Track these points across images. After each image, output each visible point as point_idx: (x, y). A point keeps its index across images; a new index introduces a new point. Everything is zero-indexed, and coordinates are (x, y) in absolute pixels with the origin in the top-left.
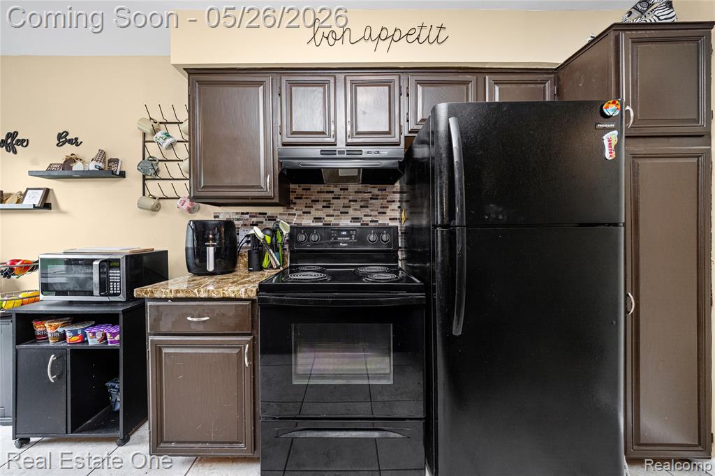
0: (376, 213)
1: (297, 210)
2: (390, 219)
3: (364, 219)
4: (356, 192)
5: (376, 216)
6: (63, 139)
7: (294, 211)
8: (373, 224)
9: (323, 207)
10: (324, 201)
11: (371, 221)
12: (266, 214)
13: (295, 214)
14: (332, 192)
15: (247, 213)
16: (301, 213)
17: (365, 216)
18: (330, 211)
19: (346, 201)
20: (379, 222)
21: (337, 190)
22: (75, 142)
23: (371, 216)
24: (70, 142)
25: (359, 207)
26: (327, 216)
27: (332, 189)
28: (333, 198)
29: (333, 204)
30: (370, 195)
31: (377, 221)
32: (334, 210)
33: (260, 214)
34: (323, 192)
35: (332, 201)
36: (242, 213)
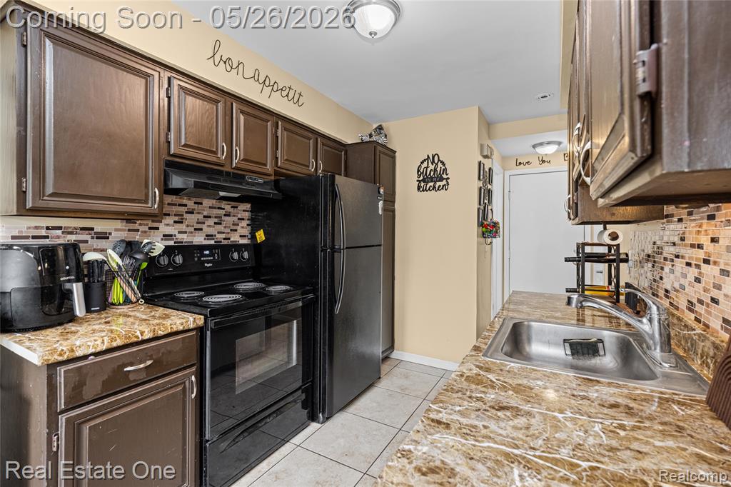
0: (228, 230)
1: (140, 224)
2: (241, 236)
3: (218, 236)
4: (210, 208)
5: (228, 233)
7: (136, 226)
8: (225, 242)
9: (175, 222)
10: (175, 215)
11: (224, 239)
12: (92, 229)
13: (138, 230)
14: (186, 205)
15: (60, 228)
16: (146, 228)
17: (219, 233)
18: (182, 227)
19: (201, 217)
20: (231, 240)
21: (190, 204)
23: (224, 233)
25: (213, 224)
26: (179, 232)
27: (185, 201)
28: (187, 212)
29: (186, 219)
30: (223, 212)
31: (229, 239)
32: (188, 226)
33: (82, 229)
34: (175, 205)
36: (48, 228)
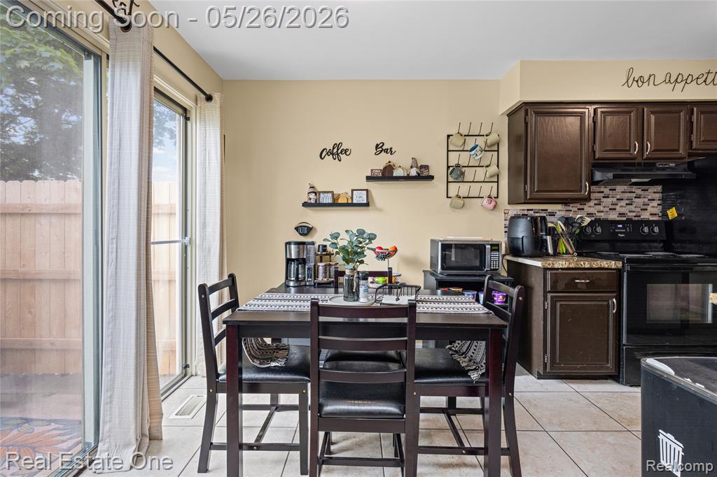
0: (639, 209)
1: (573, 207)
2: (651, 214)
3: (629, 214)
4: (622, 192)
5: (639, 212)
6: (380, 148)
7: (570, 208)
8: (636, 219)
9: (595, 204)
10: (595, 199)
11: (635, 216)
12: (547, 210)
13: (571, 211)
14: (603, 192)
15: (532, 210)
16: (576, 209)
17: (630, 212)
18: (601, 208)
19: (614, 200)
20: (642, 217)
21: (606, 191)
22: (390, 151)
23: (634, 212)
24: (386, 151)
25: (625, 205)
26: (598, 212)
27: (602, 189)
28: (603, 197)
29: (603, 202)
30: (634, 195)
31: (640, 216)
32: (604, 207)
33: (542, 210)
34: (595, 192)
35: (603, 200)
36: (528, 210)
